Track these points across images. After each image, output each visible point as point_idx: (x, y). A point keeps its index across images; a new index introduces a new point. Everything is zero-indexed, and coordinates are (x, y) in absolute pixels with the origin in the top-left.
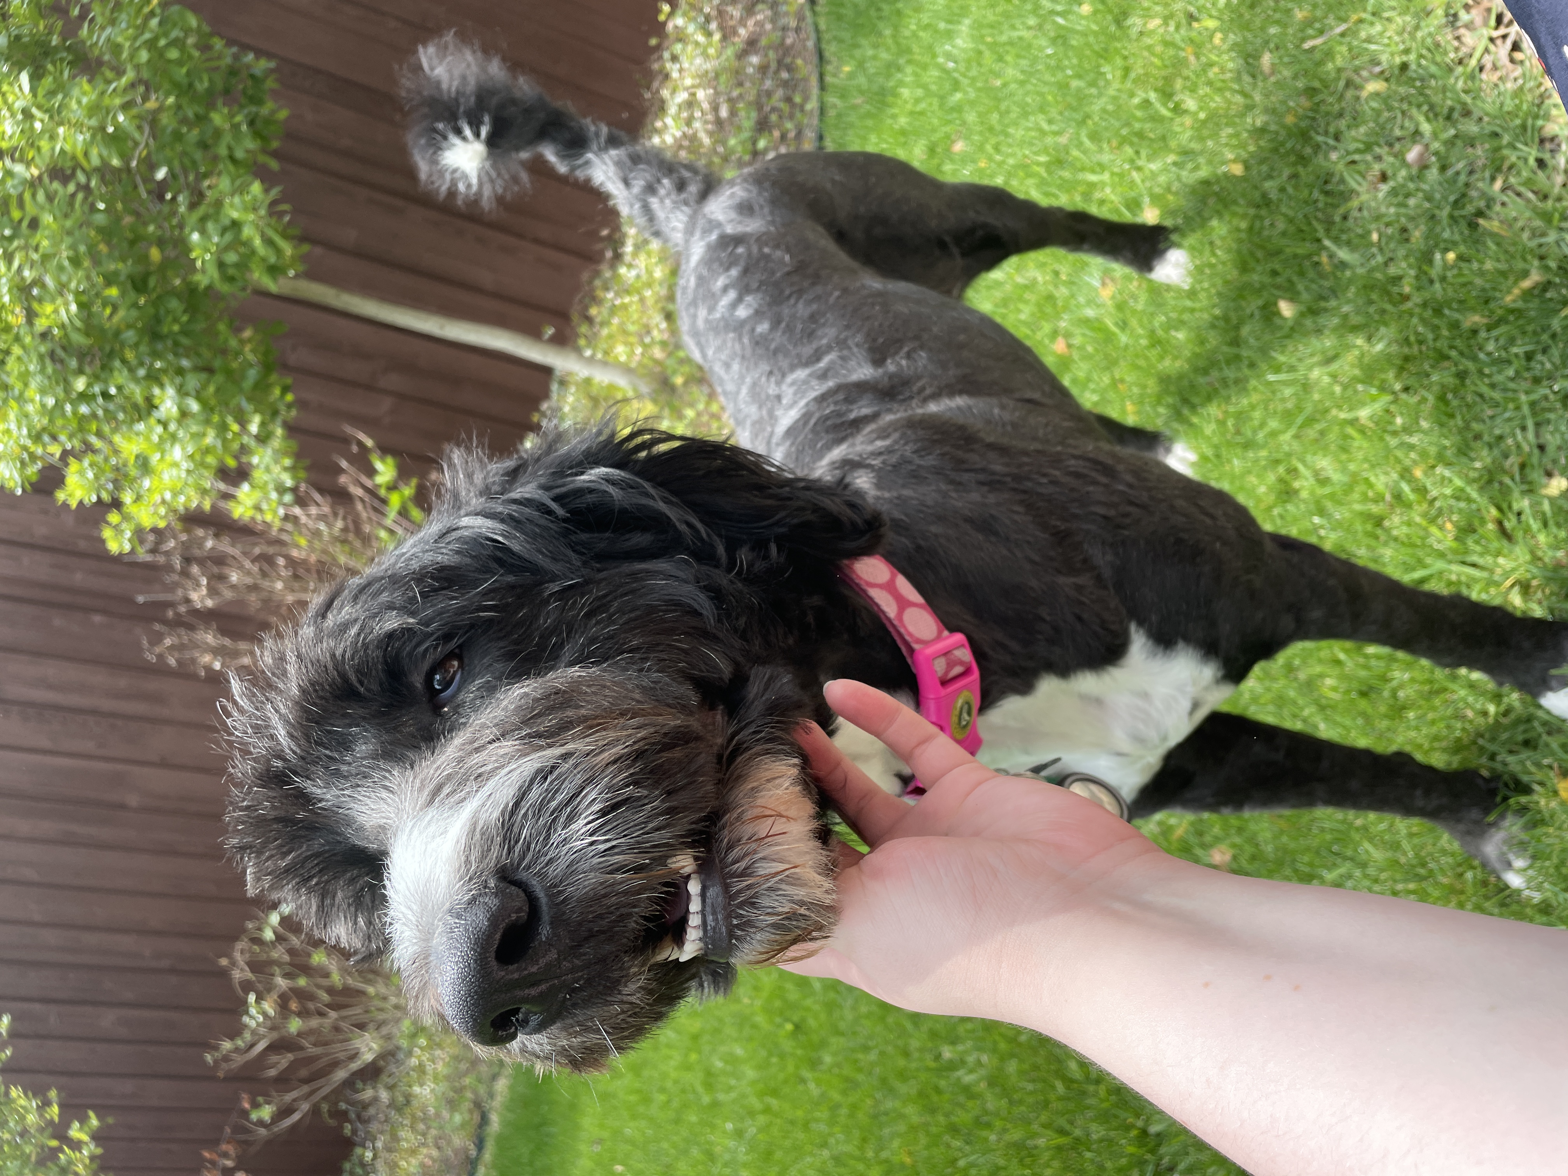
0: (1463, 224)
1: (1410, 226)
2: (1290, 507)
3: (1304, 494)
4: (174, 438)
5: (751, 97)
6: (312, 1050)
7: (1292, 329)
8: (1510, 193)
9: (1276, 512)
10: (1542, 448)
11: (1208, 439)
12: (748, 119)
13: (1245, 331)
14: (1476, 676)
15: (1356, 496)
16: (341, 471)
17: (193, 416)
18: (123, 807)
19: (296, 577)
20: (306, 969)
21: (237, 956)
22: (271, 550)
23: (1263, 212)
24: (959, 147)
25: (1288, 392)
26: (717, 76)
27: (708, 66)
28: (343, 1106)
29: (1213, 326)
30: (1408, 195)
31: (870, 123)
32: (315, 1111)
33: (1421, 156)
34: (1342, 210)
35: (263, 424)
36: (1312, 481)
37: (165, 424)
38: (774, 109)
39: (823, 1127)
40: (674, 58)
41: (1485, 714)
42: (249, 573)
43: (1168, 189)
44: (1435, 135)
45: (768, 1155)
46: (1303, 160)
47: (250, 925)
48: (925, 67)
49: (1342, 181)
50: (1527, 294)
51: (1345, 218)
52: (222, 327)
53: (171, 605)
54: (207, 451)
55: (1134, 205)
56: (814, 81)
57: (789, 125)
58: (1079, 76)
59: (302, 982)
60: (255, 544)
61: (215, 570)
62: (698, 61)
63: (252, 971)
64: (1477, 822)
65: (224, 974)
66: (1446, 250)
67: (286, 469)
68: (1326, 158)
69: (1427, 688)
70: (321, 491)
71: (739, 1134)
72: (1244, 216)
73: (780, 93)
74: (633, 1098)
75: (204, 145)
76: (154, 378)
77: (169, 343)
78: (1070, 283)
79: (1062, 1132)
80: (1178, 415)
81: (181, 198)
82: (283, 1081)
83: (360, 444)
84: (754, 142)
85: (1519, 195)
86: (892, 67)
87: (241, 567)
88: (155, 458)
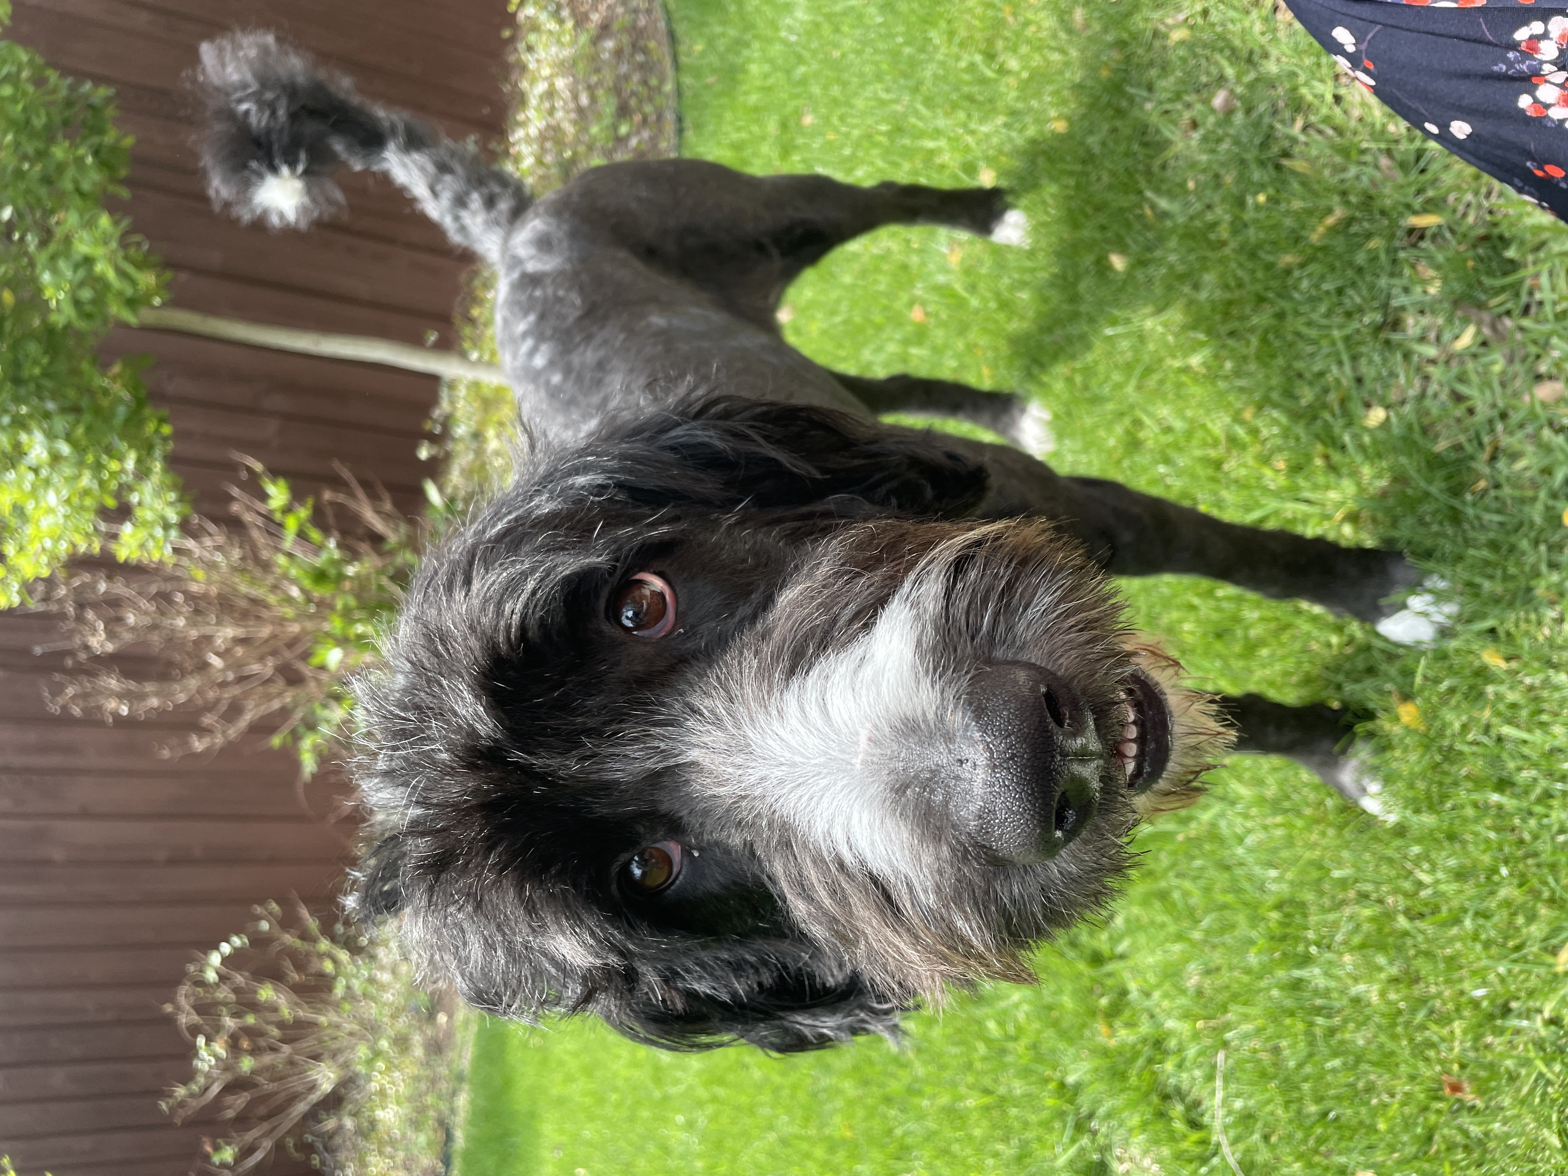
0: (1270, 167)
1: (1222, 172)
2: (1137, 458)
3: (1150, 444)
4: (47, 482)
5: (609, 81)
6: (271, 1087)
7: (1125, 282)
8: (1312, 132)
9: (1126, 463)
10: (1359, 380)
11: (1057, 397)
12: (608, 106)
13: (1082, 287)
14: (1317, 609)
15: (1195, 442)
16: (231, 499)
17: (66, 459)
18: (48, 862)
19: (197, 612)
20: (254, 1006)
21: (182, 1001)
22: (168, 587)
23: (1090, 168)
24: (808, 120)
25: (1125, 344)
26: (574, 63)
27: (566, 53)
28: (309, 1138)
29: (1052, 285)
30: (1219, 141)
31: (723, 100)
32: (279, 1146)
33: (1227, 102)
34: (1158, 162)
35: (139, 461)
36: (1157, 430)
37: (36, 470)
38: (633, 94)
39: (766, 1111)
40: (530, 49)
41: (1329, 645)
42: (146, 613)
43: (1001, 152)
44: (1238, 80)
45: (719, 1145)
46: (1120, 113)
47: (191, 968)
48: (769, 41)
49: (1158, 131)
50: (1333, 231)
51: (1164, 167)
52: (85, 366)
53: (71, 653)
54: (86, 492)
55: (970, 169)
56: (668, 62)
57: (648, 108)
58: (907, 43)
59: (250, 1020)
60: (149, 583)
61: (112, 612)
62: (554, 50)
63: (199, 1013)
64: (1329, 753)
65: (170, 1021)
66: (1256, 194)
67: (171, 504)
68: (1141, 108)
69: (1273, 625)
70: (215, 520)
71: (690, 1125)
72: (1071, 173)
73: (636, 77)
74: (588, 1100)
75: (47, 180)
76: (19, 423)
77: (32, 387)
78: (921, 251)
79: (987, 1092)
80: (1030, 376)
81: (29, 237)
82: (243, 1121)
83: (249, 469)
84: (615, 127)
85: (1320, 132)
86: (740, 44)
87: (137, 608)
88: (30, 506)
